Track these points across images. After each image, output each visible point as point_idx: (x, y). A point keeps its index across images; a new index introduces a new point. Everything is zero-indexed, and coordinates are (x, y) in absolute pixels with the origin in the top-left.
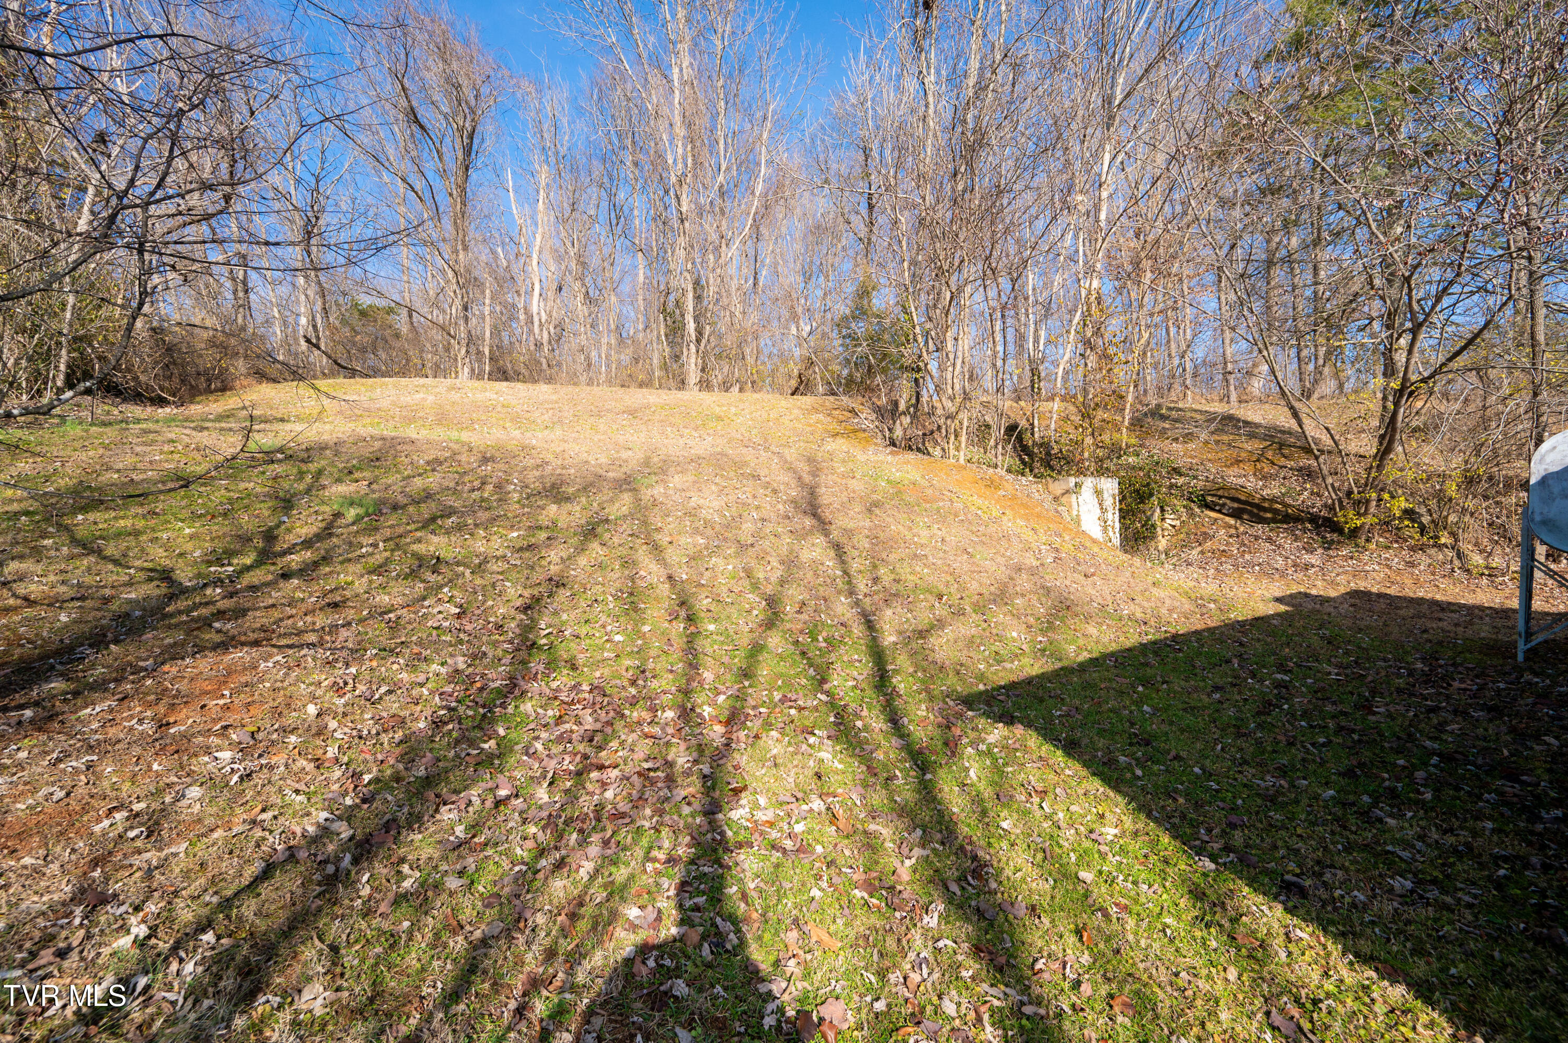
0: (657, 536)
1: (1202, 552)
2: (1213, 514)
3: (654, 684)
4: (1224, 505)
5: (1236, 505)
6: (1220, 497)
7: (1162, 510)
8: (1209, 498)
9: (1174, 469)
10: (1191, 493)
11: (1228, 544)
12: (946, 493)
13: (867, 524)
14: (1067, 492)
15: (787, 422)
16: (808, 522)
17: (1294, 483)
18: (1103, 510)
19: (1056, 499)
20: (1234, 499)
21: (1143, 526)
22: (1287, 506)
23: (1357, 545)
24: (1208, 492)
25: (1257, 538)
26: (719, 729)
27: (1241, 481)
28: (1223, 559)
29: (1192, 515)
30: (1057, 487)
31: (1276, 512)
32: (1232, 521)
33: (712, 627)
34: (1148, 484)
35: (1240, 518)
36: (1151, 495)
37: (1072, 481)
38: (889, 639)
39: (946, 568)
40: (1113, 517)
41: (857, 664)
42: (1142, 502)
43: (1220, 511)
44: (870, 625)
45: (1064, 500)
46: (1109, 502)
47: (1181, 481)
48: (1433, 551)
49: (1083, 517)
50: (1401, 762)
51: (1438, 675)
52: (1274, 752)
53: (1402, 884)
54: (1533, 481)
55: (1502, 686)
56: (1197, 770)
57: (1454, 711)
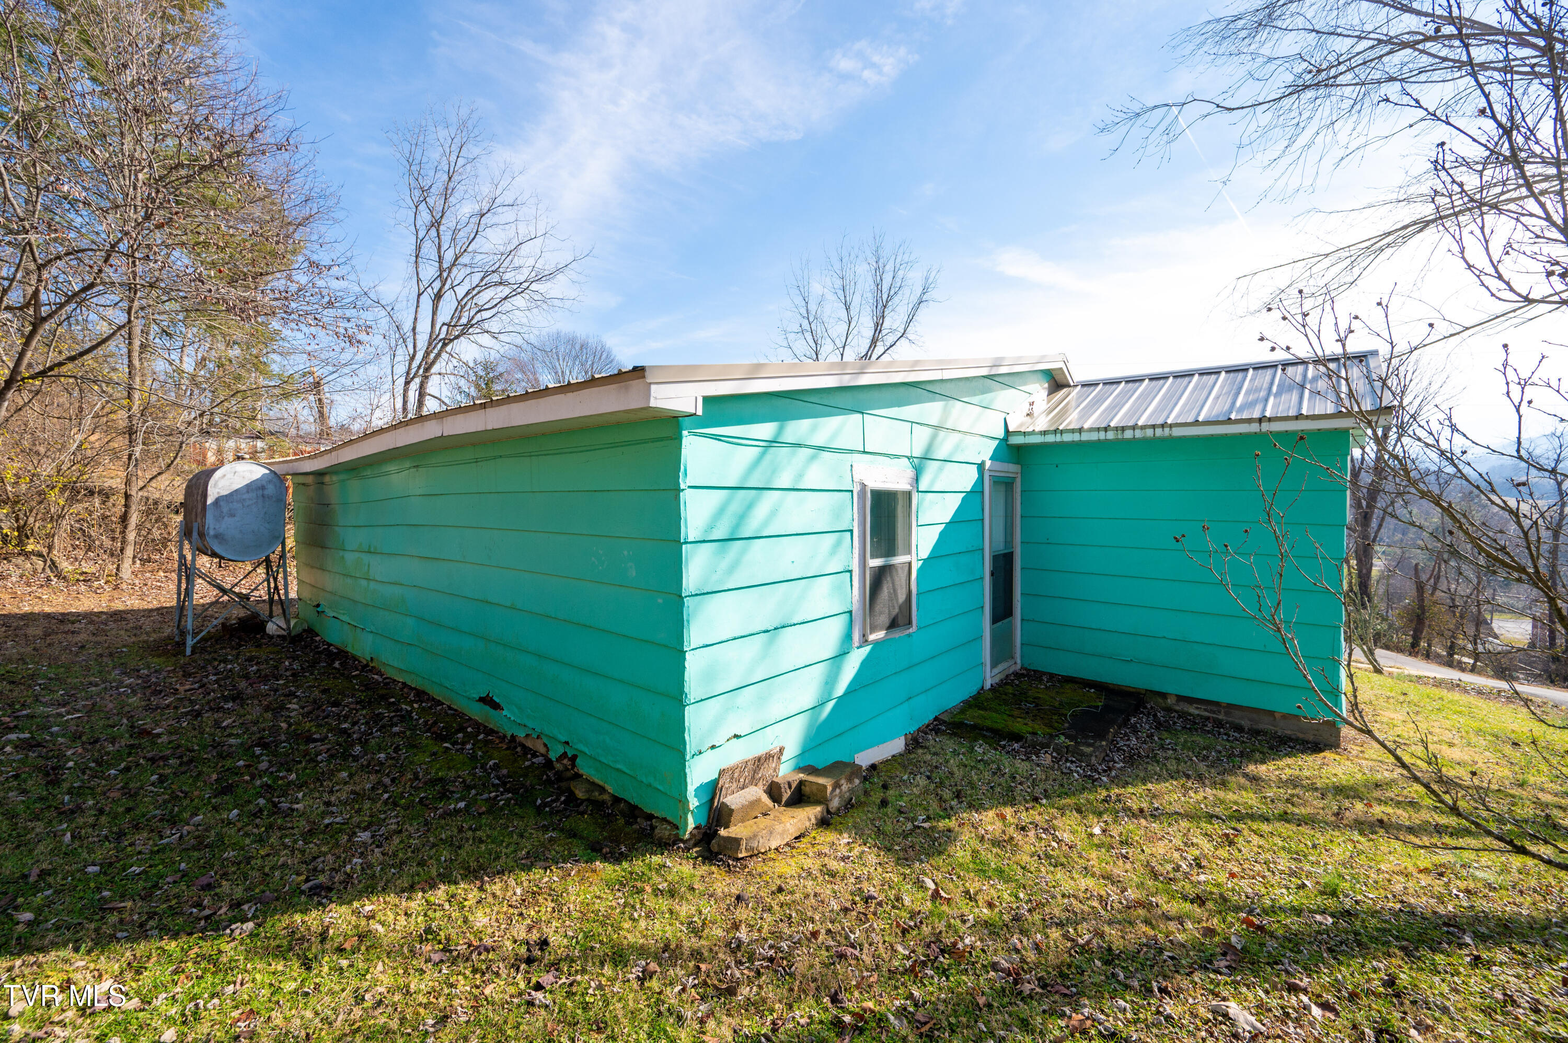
48: (20, 560)
50: (241, 763)
51: (156, 684)
52: (128, 810)
53: (364, 836)
54: (209, 502)
55: (214, 678)
56: (90, 869)
57: (211, 709)
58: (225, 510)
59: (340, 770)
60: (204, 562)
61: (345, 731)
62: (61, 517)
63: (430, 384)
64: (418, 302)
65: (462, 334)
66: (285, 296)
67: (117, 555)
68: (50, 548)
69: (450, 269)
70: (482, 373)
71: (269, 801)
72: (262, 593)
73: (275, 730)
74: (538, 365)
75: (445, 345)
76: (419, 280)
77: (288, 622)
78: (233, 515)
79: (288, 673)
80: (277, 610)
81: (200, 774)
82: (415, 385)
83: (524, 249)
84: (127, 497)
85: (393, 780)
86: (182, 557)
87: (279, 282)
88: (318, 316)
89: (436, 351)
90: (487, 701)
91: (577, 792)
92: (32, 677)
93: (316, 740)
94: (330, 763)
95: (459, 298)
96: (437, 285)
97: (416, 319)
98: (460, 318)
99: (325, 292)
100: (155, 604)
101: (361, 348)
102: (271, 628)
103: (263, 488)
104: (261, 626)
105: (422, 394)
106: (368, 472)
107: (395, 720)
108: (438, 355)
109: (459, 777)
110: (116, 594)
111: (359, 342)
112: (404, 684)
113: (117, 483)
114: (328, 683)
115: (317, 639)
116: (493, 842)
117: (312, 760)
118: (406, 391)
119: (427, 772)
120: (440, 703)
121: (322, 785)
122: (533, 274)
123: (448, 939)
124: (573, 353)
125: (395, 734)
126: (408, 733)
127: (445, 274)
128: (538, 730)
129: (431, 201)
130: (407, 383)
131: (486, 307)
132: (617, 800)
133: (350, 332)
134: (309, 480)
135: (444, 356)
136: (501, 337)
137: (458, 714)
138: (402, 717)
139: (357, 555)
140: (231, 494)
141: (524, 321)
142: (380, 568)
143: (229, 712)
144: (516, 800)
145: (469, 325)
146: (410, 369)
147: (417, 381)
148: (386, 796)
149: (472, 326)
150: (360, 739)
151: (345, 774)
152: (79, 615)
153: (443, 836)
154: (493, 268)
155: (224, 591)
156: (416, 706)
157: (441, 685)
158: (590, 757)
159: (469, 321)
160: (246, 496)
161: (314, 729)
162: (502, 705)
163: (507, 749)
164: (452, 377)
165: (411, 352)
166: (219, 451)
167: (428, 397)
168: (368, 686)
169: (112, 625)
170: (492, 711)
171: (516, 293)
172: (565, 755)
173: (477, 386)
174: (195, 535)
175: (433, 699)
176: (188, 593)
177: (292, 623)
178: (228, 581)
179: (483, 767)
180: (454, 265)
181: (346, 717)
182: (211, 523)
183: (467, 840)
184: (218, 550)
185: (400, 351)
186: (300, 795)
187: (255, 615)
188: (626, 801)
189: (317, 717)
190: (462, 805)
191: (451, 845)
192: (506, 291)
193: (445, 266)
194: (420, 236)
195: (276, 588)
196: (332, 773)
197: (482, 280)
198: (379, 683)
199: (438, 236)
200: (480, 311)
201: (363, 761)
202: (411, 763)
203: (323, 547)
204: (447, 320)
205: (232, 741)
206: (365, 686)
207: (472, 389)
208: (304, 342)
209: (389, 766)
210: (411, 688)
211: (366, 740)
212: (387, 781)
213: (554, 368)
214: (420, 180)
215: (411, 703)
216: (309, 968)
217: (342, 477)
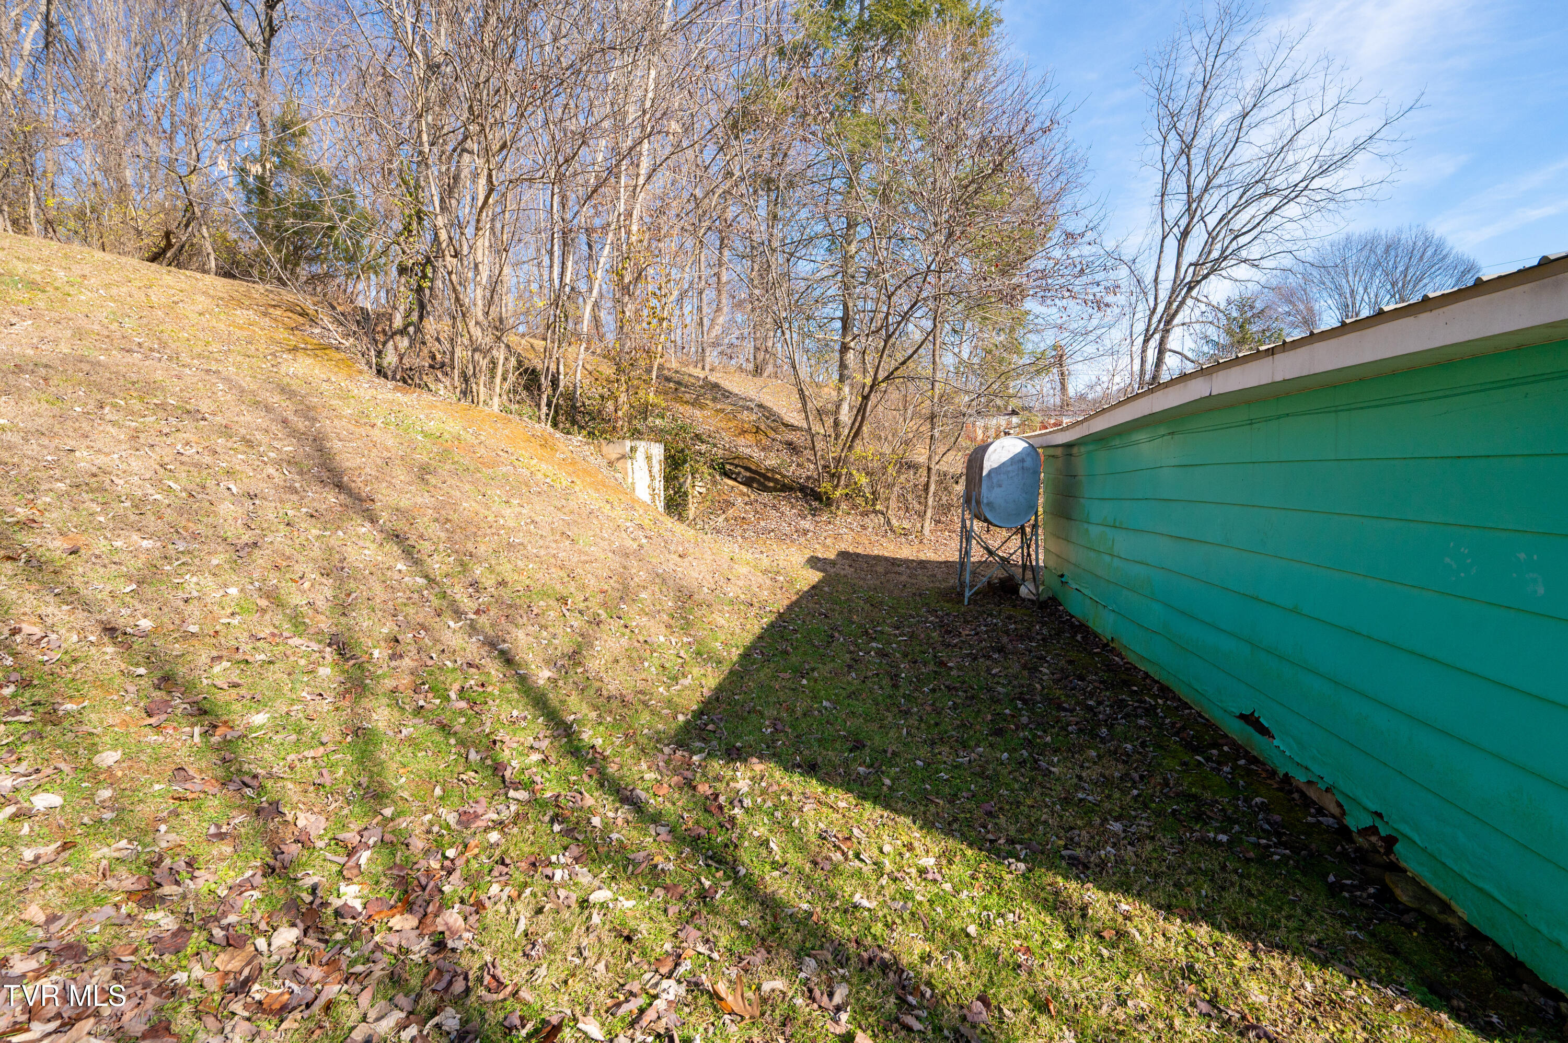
0: (28, 539)
1: (727, 520)
2: (731, 482)
3: (203, 882)
4: (739, 473)
5: (748, 474)
6: (737, 466)
7: (694, 478)
8: (728, 467)
9: (697, 435)
10: (712, 460)
11: (746, 512)
12: (501, 453)
13: (427, 499)
14: (623, 457)
15: (194, 317)
16: (331, 498)
17: (785, 455)
18: (652, 478)
19: (610, 464)
20: (747, 469)
21: (675, 493)
22: (784, 476)
23: (831, 512)
24: (726, 460)
25: (765, 505)
26: (404, 922)
27: (748, 451)
28: (745, 527)
29: (715, 483)
30: (612, 451)
31: (776, 481)
32: (744, 489)
33: (259, 719)
34: (682, 451)
35: (751, 486)
36: (685, 461)
37: (628, 444)
38: (542, 676)
39: (553, 560)
40: (659, 484)
41: (523, 724)
42: (676, 468)
43: (735, 480)
44: (508, 659)
45: (619, 465)
46: (656, 468)
47: (703, 448)
48: (872, 516)
49: (637, 487)
50: (1007, 711)
51: (948, 625)
52: (937, 724)
53: (1116, 827)
54: (984, 473)
55: (984, 629)
56: (918, 762)
57: (984, 656)
58: (995, 481)
59: (1089, 748)
60: (977, 526)
61: (1090, 709)
62: (894, 485)
63: (1170, 338)
64: (1162, 246)
65: (1212, 271)
66: (1043, 274)
67: (922, 515)
68: (888, 508)
69: (1200, 198)
70: (1235, 314)
71: (1031, 755)
72: (1017, 558)
73: (1032, 690)
74: (1314, 291)
75: (1190, 289)
76: (1164, 221)
77: (1037, 588)
78: (1000, 486)
79: (1039, 637)
80: (1029, 575)
81: (979, 711)
82: (1154, 343)
83: (1301, 140)
84: (929, 469)
85: (1142, 777)
86: (963, 521)
87: (1038, 264)
88: (1070, 287)
89: (1179, 299)
90: (1250, 720)
91: (1398, 892)
92: (881, 603)
93: (1065, 710)
94: (1079, 737)
95: (1210, 229)
96: (1183, 222)
97: (1159, 267)
98: (1210, 252)
99: (1077, 261)
100: (942, 559)
101: (1109, 310)
102: (1023, 591)
103: (1023, 461)
104: (1015, 590)
105: (1161, 351)
106: (1117, 442)
107: (1139, 711)
108: (1183, 302)
109: (1217, 802)
110: (921, 546)
111: (1107, 305)
112: (1146, 673)
113: (922, 459)
114: (1073, 655)
115: (1061, 608)
116: (1266, 902)
117: (1062, 728)
118: (1144, 351)
119: (1178, 784)
120: (1186, 706)
121: (1073, 757)
122: (1316, 166)
123: (1215, 992)
124: (1373, 260)
125: (1140, 728)
126: (1154, 730)
127: (1194, 205)
128: (1329, 780)
129: (1180, 125)
130: (1146, 341)
131: (1244, 230)
132: (1474, 934)
133: (1098, 295)
134: (1059, 452)
135: (1189, 302)
136: (1264, 263)
137: (1209, 725)
138: (1147, 710)
139: (1101, 528)
140: (1000, 467)
141: (1299, 233)
142: (1123, 543)
143: (996, 661)
144: (1297, 862)
145: (1223, 257)
146: (1149, 325)
147: (1157, 336)
148: (1135, 792)
149: (1225, 258)
150: (1106, 721)
151: (1093, 753)
152: (901, 560)
153: (1202, 866)
154: (1257, 178)
155: (991, 553)
156: (1160, 701)
157: (1189, 686)
158: (1424, 850)
159: (1223, 252)
160: (1010, 468)
161: (1063, 698)
162: (1273, 731)
163: (1279, 790)
164: (1197, 326)
165: (1152, 304)
166: (986, 428)
167: (1168, 354)
168: (1110, 667)
169: (919, 571)
170: (1257, 736)
171: (1288, 200)
172: (1373, 830)
173: (1229, 332)
174: (973, 503)
175: (1180, 700)
176: (967, 553)
177: (1041, 588)
178: (994, 544)
179: (1247, 800)
180: (1206, 190)
181: (1091, 695)
182: (986, 493)
183: (1233, 884)
184: (989, 517)
185: (1140, 307)
186: (1056, 759)
187: (1011, 578)
188: (1495, 945)
189: (1066, 687)
190: (1223, 838)
191: (1212, 880)
192: (1274, 201)
193: (1195, 195)
194: (1167, 171)
195: (1029, 555)
196: (1081, 750)
197: (1241, 198)
198: (1120, 667)
199: (1188, 163)
200: (1236, 237)
201: (1111, 745)
202: (1160, 765)
203: (1069, 519)
204: (1194, 260)
205: (1000, 689)
206: (1107, 666)
207: (1223, 335)
208: (1058, 315)
209: (1136, 761)
210: (1157, 682)
211: (1112, 725)
212: (1136, 776)
213: (1338, 288)
214: (1170, 106)
215: (1155, 697)
216: (1072, 937)
217: (1091, 447)
